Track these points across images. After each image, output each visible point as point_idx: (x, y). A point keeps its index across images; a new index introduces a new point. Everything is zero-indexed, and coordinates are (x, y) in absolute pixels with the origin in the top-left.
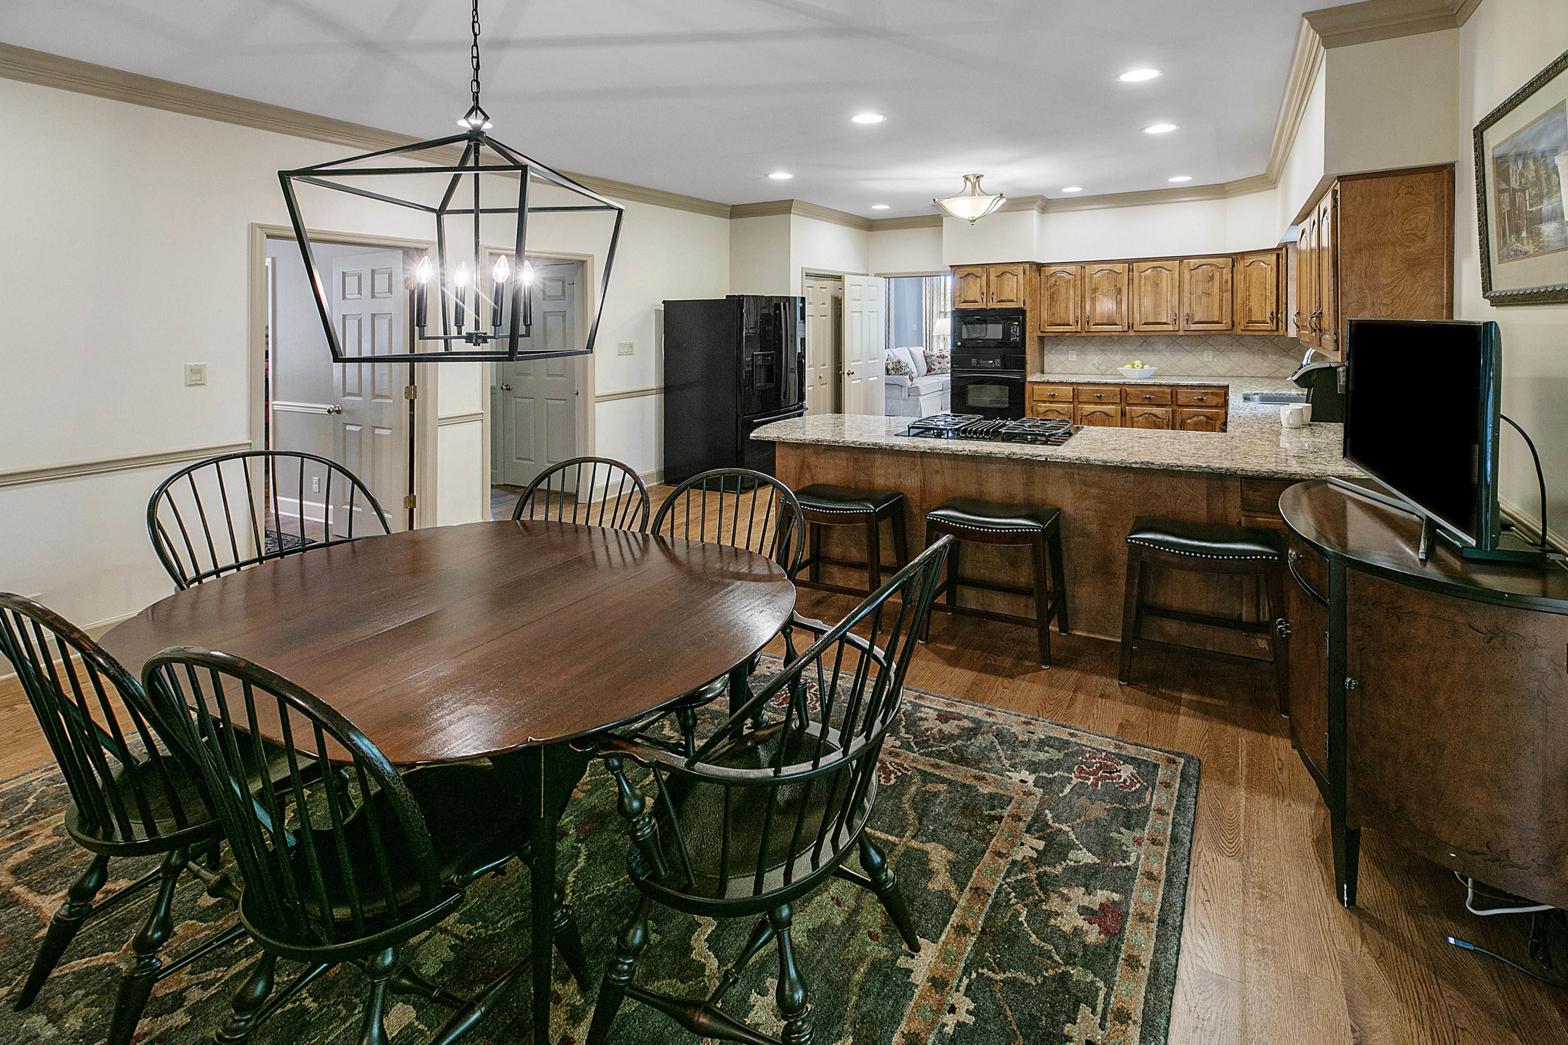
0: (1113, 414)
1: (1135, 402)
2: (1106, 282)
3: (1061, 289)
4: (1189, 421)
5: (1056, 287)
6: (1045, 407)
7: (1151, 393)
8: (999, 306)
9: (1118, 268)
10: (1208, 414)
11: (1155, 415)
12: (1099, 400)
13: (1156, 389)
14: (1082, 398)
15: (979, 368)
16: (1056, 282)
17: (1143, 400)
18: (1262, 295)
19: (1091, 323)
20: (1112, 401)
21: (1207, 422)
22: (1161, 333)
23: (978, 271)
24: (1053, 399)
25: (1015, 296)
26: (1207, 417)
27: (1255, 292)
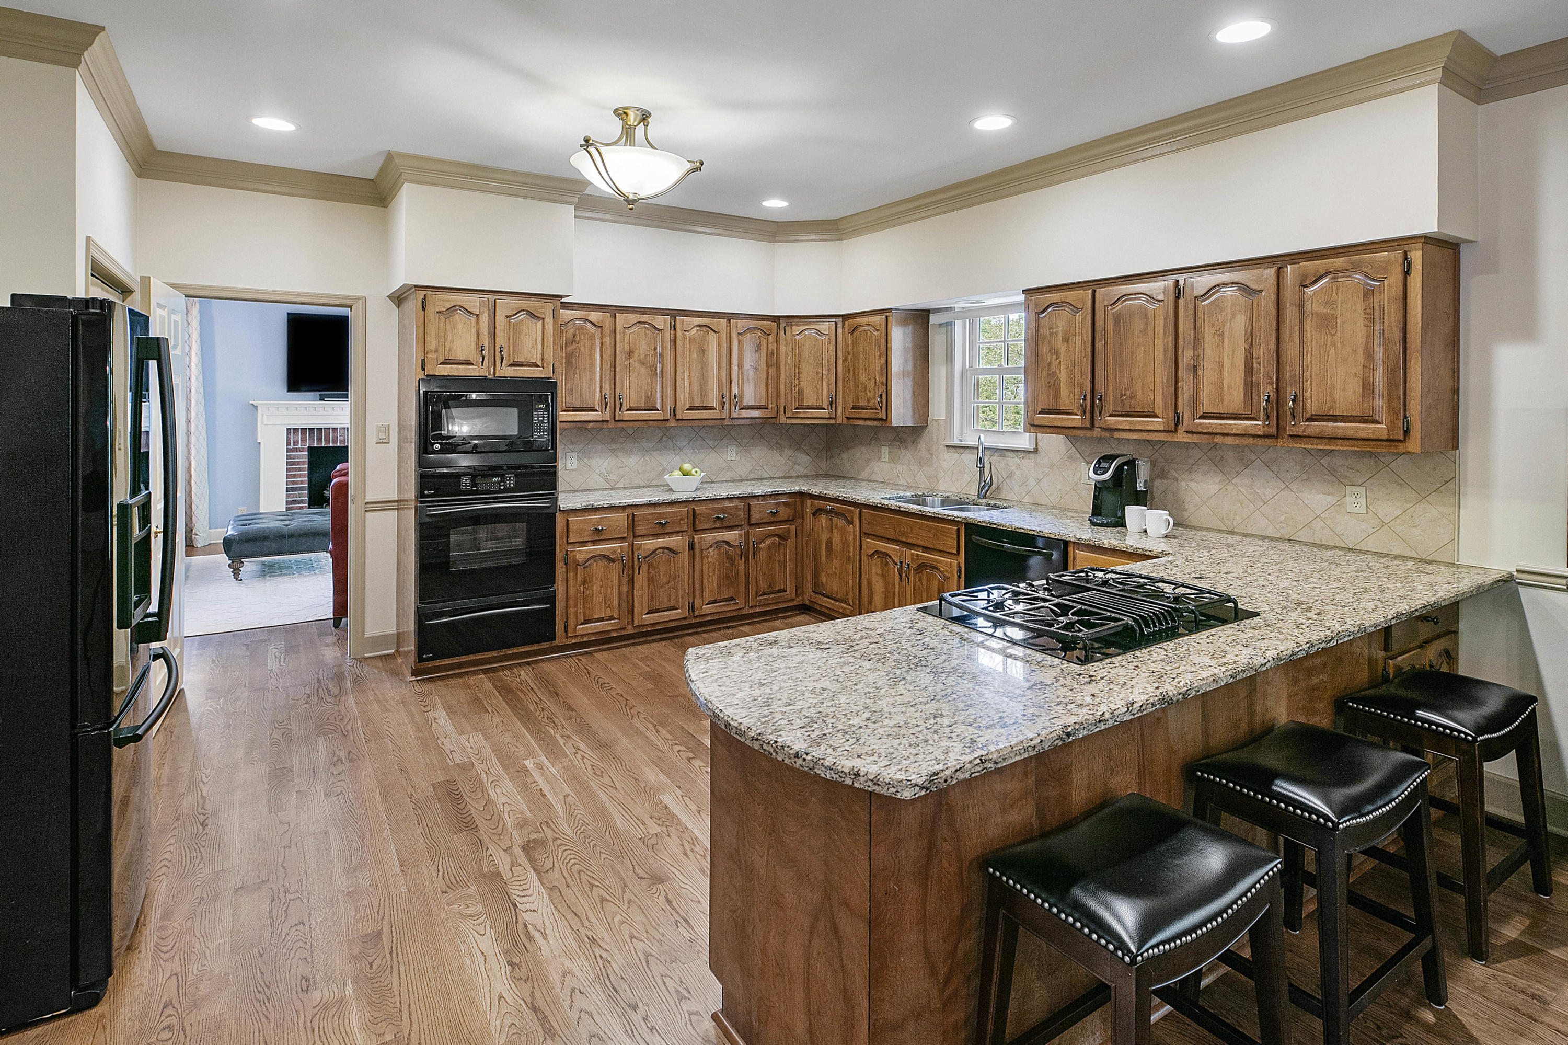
0: (680, 549)
1: (706, 527)
2: (644, 342)
3: (583, 349)
4: (762, 545)
5: (575, 345)
6: (589, 551)
7: (723, 510)
8: (510, 372)
9: (661, 322)
10: (780, 532)
11: (727, 543)
12: (662, 530)
13: (727, 504)
14: (640, 530)
15: (476, 492)
16: (574, 336)
17: (715, 522)
18: (817, 373)
19: (624, 408)
20: (678, 529)
21: (779, 543)
22: (706, 423)
23: (472, 302)
24: (598, 535)
25: (539, 356)
26: (779, 536)
27: (808, 370)
